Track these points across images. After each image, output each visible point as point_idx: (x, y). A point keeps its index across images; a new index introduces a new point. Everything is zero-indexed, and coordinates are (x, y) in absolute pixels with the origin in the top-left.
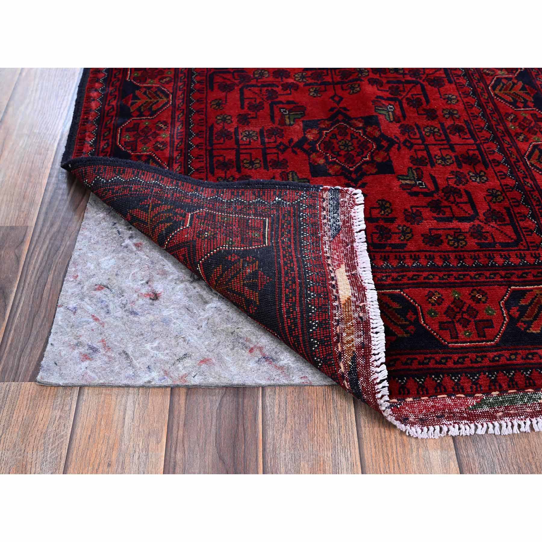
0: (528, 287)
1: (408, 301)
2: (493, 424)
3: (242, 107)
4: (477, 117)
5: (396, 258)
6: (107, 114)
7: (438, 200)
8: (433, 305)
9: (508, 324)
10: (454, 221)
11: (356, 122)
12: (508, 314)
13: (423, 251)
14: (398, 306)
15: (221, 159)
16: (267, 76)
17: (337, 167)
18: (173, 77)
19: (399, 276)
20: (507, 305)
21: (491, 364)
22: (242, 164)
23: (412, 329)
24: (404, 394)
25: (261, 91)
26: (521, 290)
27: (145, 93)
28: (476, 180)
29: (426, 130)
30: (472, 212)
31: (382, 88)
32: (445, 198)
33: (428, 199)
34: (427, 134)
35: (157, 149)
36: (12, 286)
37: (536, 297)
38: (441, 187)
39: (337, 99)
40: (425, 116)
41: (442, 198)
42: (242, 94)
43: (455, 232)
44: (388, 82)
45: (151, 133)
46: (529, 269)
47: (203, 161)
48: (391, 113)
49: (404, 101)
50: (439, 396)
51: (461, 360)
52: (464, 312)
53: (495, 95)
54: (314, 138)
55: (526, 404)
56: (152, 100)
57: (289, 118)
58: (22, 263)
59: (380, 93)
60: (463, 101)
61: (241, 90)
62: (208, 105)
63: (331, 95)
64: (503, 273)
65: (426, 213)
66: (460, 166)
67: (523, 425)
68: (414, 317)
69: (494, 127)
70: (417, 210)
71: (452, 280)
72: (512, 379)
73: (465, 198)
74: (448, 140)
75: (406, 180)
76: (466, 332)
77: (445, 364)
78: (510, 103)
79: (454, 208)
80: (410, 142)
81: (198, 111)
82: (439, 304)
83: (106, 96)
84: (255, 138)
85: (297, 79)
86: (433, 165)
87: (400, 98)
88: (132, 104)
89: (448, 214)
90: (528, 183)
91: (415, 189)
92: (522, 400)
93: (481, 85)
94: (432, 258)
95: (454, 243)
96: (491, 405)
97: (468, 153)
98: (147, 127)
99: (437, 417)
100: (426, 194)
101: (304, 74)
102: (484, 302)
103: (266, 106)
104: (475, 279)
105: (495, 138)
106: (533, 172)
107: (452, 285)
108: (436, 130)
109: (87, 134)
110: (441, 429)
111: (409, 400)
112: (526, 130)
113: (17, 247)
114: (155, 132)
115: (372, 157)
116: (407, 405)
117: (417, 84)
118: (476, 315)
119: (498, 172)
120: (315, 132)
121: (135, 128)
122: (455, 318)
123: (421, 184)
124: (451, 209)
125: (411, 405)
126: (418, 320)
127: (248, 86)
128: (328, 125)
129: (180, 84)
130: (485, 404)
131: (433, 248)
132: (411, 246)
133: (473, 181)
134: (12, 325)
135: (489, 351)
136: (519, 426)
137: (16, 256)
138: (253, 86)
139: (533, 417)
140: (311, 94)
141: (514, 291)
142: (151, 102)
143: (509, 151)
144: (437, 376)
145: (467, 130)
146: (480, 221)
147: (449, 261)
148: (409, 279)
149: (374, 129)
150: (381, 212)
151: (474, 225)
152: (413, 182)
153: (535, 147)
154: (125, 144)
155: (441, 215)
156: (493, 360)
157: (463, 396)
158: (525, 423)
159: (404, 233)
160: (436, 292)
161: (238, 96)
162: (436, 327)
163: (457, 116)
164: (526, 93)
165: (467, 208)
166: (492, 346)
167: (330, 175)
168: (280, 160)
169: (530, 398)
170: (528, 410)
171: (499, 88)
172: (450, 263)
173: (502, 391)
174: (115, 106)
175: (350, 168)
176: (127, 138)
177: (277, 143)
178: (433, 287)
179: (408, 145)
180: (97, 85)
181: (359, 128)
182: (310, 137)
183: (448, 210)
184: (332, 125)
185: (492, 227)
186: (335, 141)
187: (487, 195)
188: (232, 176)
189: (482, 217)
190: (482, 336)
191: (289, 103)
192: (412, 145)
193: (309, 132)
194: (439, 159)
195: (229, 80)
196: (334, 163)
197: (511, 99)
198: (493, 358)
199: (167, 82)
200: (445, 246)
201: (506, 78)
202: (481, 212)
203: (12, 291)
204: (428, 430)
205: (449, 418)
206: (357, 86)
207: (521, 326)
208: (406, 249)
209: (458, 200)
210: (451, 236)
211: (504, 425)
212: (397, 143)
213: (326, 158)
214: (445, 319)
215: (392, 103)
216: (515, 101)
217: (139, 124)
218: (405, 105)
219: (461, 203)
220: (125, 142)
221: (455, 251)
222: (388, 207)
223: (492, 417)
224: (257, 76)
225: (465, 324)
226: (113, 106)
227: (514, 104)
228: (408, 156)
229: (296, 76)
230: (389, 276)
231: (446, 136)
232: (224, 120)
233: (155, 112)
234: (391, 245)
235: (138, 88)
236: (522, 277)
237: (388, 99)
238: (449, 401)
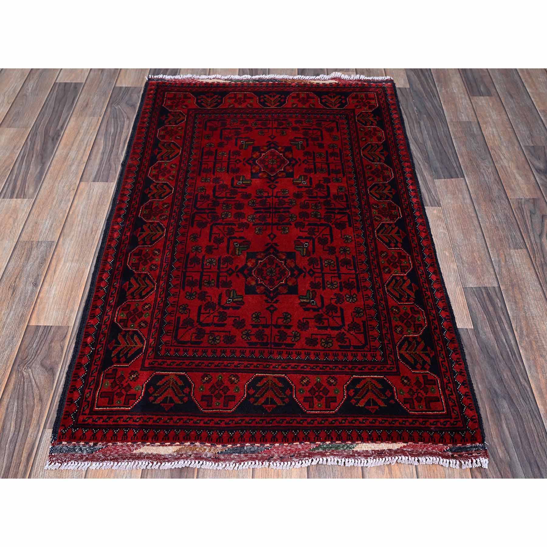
0: (363, 376)
1: (288, 382)
2: (323, 459)
3: (210, 241)
4: (362, 253)
5: (286, 353)
6: (123, 242)
7: (322, 314)
8: (303, 385)
9: (346, 400)
10: (328, 329)
11: (281, 255)
12: (347, 394)
13: (304, 349)
14: (281, 385)
15: (190, 278)
16: (230, 216)
17: (262, 288)
18: (168, 216)
19: (286, 366)
20: (348, 389)
21: (330, 425)
22: (203, 283)
23: (287, 400)
24: (274, 441)
25: (224, 228)
26: (359, 378)
27: (149, 227)
28: (349, 300)
29: (326, 262)
30: (341, 324)
31: (303, 230)
32: (326, 313)
33: (316, 313)
34: (326, 265)
35: (151, 269)
36: (58, 366)
37: (367, 383)
38: (326, 305)
39: (272, 236)
40: (328, 252)
41: (324, 313)
42: (211, 229)
43: (328, 337)
44: (309, 225)
45: (149, 257)
46: (367, 364)
47: (179, 280)
48: (305, 249)
49: (316, 240)
50: (294, 444)
51: (312, 422)
52: (321, 391)
53: (378, 236)
54: (252, 265)
55: (344, 450)
56: (153, 233)
57: (239, 250)
58: (65, 351)
59: (301, 234)
60: (355, 241)
61: (211, 227)
62: (188, 238)
63: (269, 234)
64: (350, 366)
65: (312, 323)
66: (341, 290)
67: (340, 461)
68: (290, 393)
69: (371, 261)
70: (307, 321)
71: (318, 370)
72: (339, 435)
73: (339, 314)
74: (339, 270)
75: (304, 299)
76: (319, 404)
77: (302, 424)
78: (386, 244)
79: (330, 319)
80: (313, 271)
81: (181, 242)
82: (307, 385)
83: (124, 228)
84: (214, 264)
85: (249, 220)
86: (324, 288)
87: (314, 237)
88: (140, 235)
89: (325, 325)
90: (382, 304)
91: (308, 306)
92: (343, 447)
93: (370, 228)
94: (309, 354)
95: (325, 345)
96: (325, 449)
97: (349, 280)
98: (147, 253)
99: (290, 456)
100: (315, 310)
101: (255, 216)
102: (334, 385)
103: (225, 240)
104: (332, 369)
105: (369, 270)
106: (388, 296)
107: (317, 373)
108: (332, 262)
109: (109, 256)
110: (291, 463)
111: (277, 445)
112: (391, 264)
113: (62, 340)
114: (152, 257)
115: (286, 281)
116: (275, 448)
117: (327, 227)
118: (328, 393)
119: (365, 295)
120: (254, 261)
121: (140, 253)
122: (314, 395)
123: (313, 302)
124: (328, 321)
125: (277, 448)
126: (292, 395)
127: (216, 224)
128: (263, 256)
129: (172, 221)
130: (321, 448)
131: (311, 348)
132: (297, 345)
133: (347, 301)
134: (57, 393)
135: (330, 417)
136: (338, 462)
137: (61, 346)
138: (219, 224)
139: (347, 458)
140: (257, 232)
141: (354, 378)
142: (152, 234)
143: (376, 279)
144: (296, 431)
145: (352, 263)
146: (345, 330)
147: (319, 356)
148: (292, 368)
149: (292, 261)
150: (284, 320)
151: (340, 333)
152: (308, 301)
153: (394, 277)
154: (132, 265)
155: (321, 325)
156: (331, 423)
157: (308, 443)
158: (341, 460)
159: (295, 336)
160: (306, 377)
161: (208, 231)
162: (302, 400)
163: (348, 252)
164: (399, 236)
165: (338, 320)
166: (333, 414)
167: (257, 294)
168: (227, 281)
169: (348, 447)
170: (345, 453)
171: (382, 231)
172: (319, 358)
173: (332, 441)
174: (129, 237)
175: (271, 288)
176: (134, 260)
177: (228, 269)
178: (305, 374)
179: (311, 273)
180: (119, 219)
181: (283, 260)
182: (249, 265)
183: (326, 321)
184: (266, 256)
185: (351, 334)
186: (265, 269)
187: (354, 312)
188: (195, 292)
189: (346, 328)
190: (328, 407)
191: (241, 238)
192: (314, 273)
193: (250, 261)
194: (329, 284)
195: (205, 218)
196: (261, 285)
197: (387, 240)
198: (331, 422)
199: (164, 219)
200: (318, 346)
201: (388, 224)
202: (347, 323)
203: (57, 371)
204: (284, 464)
205: (297, 457)
206: (287, 229)
207: (353, 401)
208: (294, 347)
209: (334, 315)
210: (324, 340)
211: (329, 460)
212: (304, 272)
213: (257, 281)
214: (309, 395)
215: (308, 241)
216: (390, 242)
217: (142, 251)
218: (316, 243)
219: (336, 317)
220: (132, 263)
221: (324, 350)
222: (289, 318)
223: (323, 455)
224: (223, 216)
225: (320, 398)
226: (127, 236)
227: (389, 245)
228: (309, 282)
229: (249, 217)
230: (280, 365)
231: (338, 267)
232: (197, 249)
233: (154, 242)
234: (285, 344)
235: (145, 223)
236: (361, 369)
237: (306, 238)
238: (300, 447)
